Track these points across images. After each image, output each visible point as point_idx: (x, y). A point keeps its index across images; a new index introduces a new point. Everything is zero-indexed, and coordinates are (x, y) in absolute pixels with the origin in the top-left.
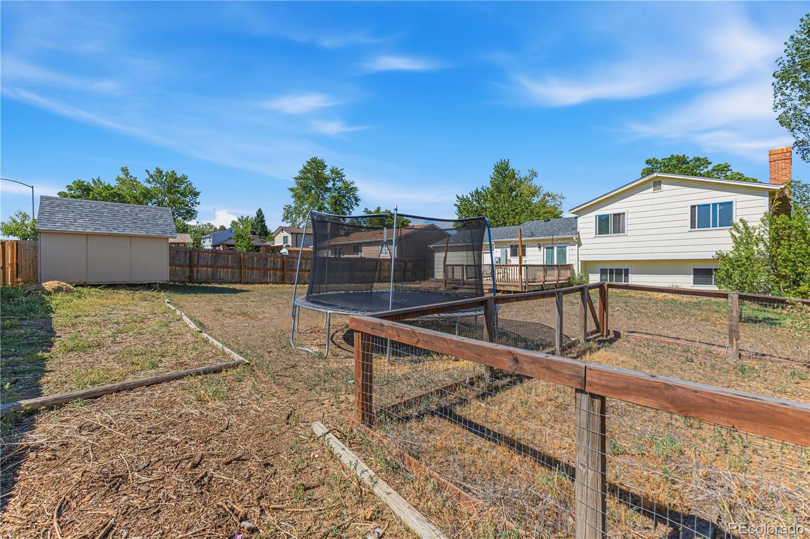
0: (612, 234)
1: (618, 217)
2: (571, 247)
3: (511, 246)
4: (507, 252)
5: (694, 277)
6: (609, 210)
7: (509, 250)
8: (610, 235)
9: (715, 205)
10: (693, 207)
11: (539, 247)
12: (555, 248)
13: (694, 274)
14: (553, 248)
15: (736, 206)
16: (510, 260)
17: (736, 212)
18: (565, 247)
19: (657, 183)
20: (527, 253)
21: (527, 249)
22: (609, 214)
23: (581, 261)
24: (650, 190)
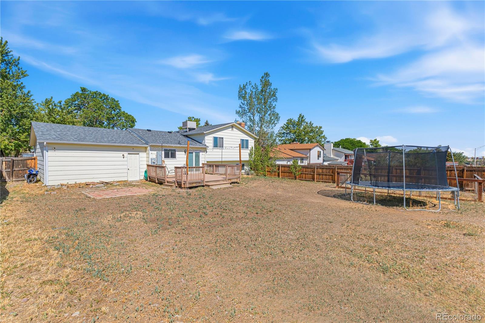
0: (219, 148)
1: (221, 139)
2: (202, 153)
3: (165, 150)
4: (161, 154)
6: (218, 135)
7: (163, 152)
9: (245, 140)
10: (241, 139)
11: (185, 152)
12: (194, 153)
14: (192, 153)
15: (249, 141)
16: (164, 161)
17: (249, 144)
18: (199, 153)
19: (232, 127)
20: (177, 156)
21: (177, 153)
22: (218, 137)
23: (207, 161)
24: (231, 129)
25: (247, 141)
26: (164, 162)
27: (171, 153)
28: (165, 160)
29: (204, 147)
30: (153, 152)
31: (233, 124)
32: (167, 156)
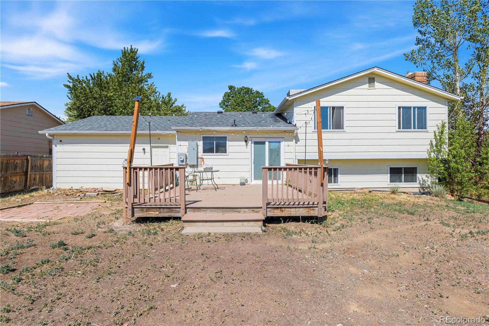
0: (331, 130)
1: (338, 110)
2: (287, 143)
3: (204, 139)
4: (197, 146)
5: (390, 176)
6: (327, 102)
7: (201, 143)
8: (329, 130)
9: (414, 108)
10: (399, 108)
11: (246, 141)
12: (267, 143)
13: (391, 173)
14: (263, 143)
15: (428, 111)
16: (202, 158)
17: (429, 117)
18: (280, 142)
19: (371, 79)
20: (228, 149)
21: (228, 143)
22: (328, 107)
23: (299, 160)
24: (367, 86)
25: (422, 110)
26: (203, 161)
27: (216, 143)
28: (204, 157)
29: (293, 128)
30: (183, 143)
31: (372, 73)
32: (208, 150)
